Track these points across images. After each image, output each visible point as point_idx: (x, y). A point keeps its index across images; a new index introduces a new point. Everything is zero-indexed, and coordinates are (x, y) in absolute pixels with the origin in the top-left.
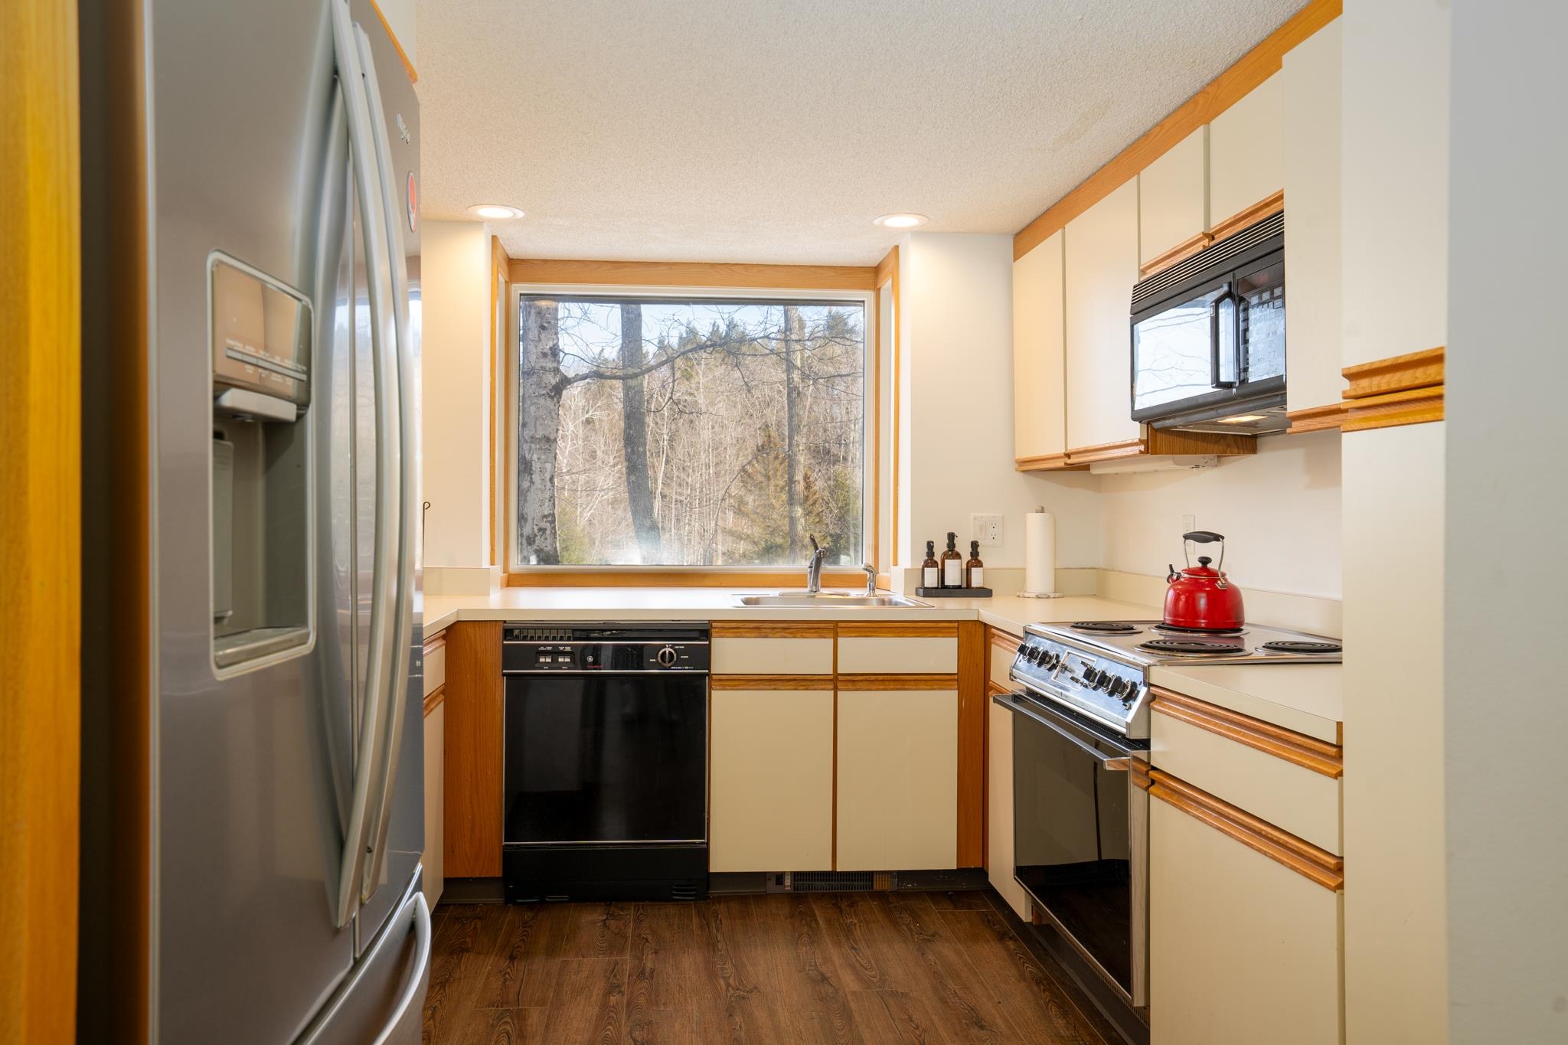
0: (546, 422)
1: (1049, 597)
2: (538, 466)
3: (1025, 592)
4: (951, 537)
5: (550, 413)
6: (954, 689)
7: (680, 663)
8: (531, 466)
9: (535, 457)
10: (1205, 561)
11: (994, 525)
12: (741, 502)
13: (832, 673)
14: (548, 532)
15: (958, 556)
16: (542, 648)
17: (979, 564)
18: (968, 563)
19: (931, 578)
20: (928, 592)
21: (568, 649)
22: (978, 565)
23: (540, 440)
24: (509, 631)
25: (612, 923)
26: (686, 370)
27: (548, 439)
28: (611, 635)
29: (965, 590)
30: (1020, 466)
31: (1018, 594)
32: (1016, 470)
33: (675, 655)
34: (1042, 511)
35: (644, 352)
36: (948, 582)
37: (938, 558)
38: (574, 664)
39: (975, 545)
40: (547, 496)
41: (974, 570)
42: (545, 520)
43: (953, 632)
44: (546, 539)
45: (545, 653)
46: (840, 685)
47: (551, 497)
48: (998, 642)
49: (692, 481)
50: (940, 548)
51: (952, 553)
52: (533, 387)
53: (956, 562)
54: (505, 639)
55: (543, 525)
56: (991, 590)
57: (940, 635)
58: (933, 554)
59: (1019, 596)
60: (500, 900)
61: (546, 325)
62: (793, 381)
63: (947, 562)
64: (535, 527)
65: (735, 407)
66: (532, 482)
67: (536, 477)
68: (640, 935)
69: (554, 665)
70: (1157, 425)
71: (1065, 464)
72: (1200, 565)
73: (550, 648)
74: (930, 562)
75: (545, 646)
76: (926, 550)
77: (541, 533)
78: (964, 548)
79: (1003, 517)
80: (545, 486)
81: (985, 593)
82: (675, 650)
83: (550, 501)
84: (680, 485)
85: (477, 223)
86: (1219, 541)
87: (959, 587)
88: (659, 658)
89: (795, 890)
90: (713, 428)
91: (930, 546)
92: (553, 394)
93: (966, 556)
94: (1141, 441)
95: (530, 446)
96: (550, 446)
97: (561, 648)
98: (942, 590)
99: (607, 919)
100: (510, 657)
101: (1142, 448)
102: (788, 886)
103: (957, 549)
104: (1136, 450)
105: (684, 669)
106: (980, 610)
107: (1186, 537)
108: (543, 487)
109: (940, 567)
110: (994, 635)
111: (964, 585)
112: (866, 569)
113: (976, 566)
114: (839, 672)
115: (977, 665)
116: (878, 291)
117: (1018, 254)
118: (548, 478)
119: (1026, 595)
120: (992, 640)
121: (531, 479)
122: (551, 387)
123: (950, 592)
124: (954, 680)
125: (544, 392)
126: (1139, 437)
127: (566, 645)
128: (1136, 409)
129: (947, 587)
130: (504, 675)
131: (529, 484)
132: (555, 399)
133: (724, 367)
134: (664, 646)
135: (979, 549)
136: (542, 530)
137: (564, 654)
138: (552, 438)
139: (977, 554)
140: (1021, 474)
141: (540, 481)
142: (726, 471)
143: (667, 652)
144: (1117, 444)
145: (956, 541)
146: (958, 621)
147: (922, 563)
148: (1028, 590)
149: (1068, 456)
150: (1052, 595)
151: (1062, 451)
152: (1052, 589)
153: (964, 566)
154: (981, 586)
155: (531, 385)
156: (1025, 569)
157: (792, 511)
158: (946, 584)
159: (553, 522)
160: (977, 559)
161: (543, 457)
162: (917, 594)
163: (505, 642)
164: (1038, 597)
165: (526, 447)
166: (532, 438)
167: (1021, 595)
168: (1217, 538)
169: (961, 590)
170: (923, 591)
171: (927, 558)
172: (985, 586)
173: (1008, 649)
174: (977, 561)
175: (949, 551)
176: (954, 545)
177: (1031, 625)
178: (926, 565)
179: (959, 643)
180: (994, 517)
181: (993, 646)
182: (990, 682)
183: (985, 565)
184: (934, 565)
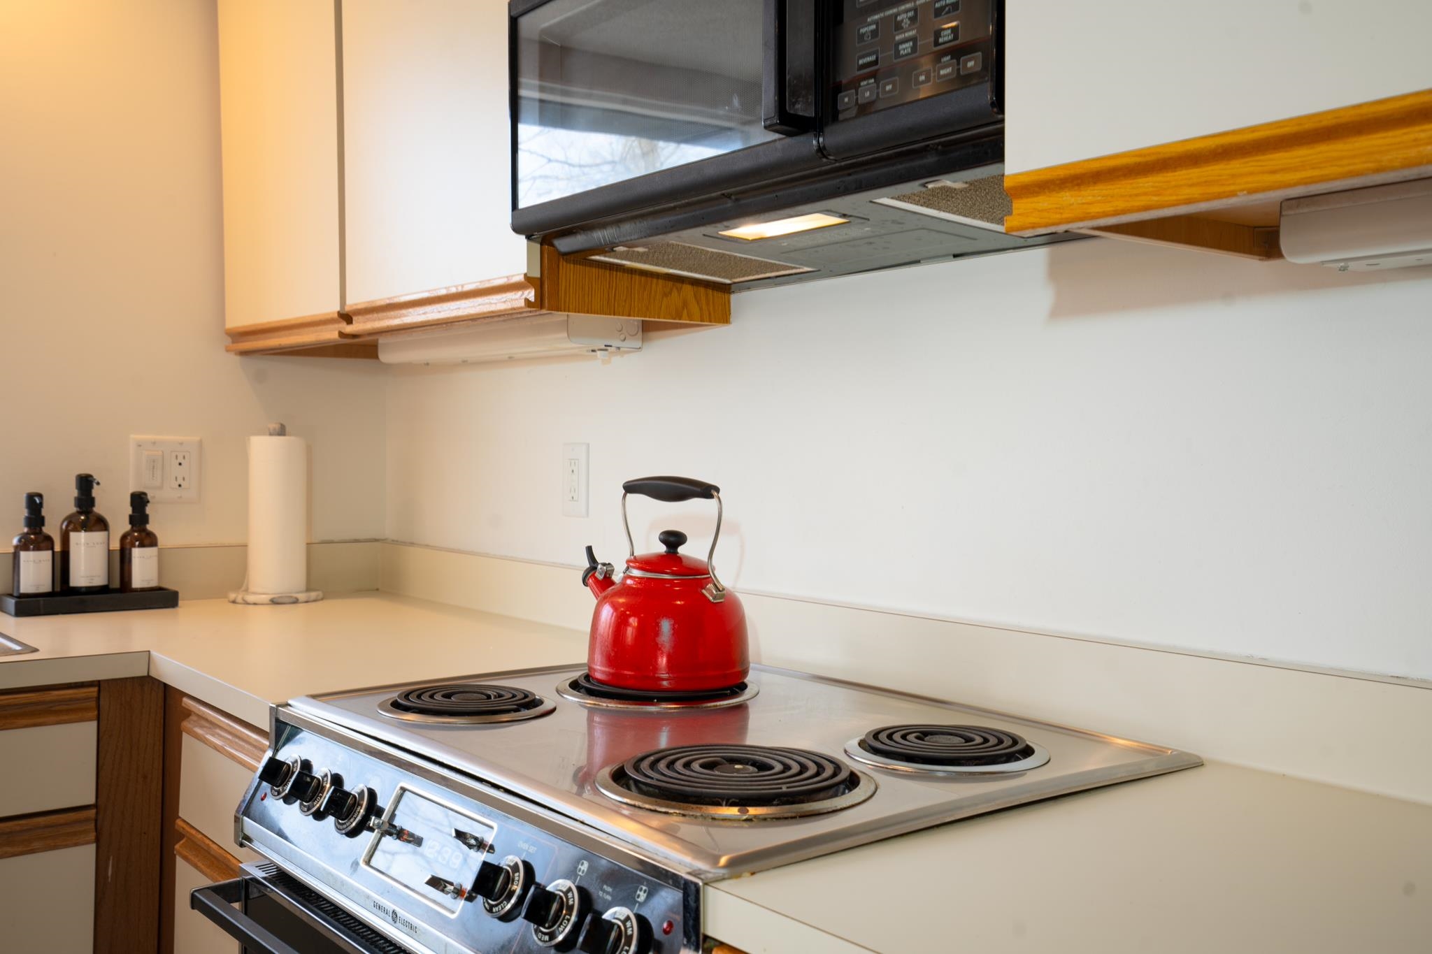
1: (296, 601)
3: (248, 591)
4: (86, 483)
6: (87, 844)
10: (673, 539)
11: (180, 460)
15: (101, 524)
17: (148, 540)
18: (124, 538)
19: (36, 574)
20: (29, 606)
22: (147, 542)
29: (116, 594)
30: (233, 342)
31: (232, 596)
34: (282, 432)
36: (76, 580)
37: (52, 528)
39: (139, 501)
41: (137, 553)
43: (86, 709)
48: (199, 731)
50: (60, 505)
51: (86, 512)
53: (98, 536)
56: (176, 593)
57: (53, 718)
58: (41, 521)
59: (234, 602)
63: (73, 536)
70: (564, 244)
71: (342, 335)
72: (662, 549)
74: (35, 536)
76: (25, 513)
78: (116, 511)
79: (200, 443)
81: (161, 598)
86: (711, 496)
87: (104, 590)
91: (35, 505)
93: (120, 524)
94: (529, 281)
98: (64, 598)
101: (530, 294)
103: (98, 509)
104: (517, 300)
106: (154, 653)
107: (631, 488)
109: (58, 548)
110: (188, 713)
111: (116, 584)
113: (142, 545)
115: (145, 777)
119: (251, 598)
120: (185, 724)
123: (81, 603)
124: (87, 820)
126: (523, 269)
128: (522, 204)
129: (77, 591)
135: (149, 509)
139: (145, 520)
140: (238, 358)
144: (468, 288)
145: (96, 492)
146: (98, 684)
147: (15, 541)
148: (252, 589)
149: (347, 317)
150: (302, 597)
151: (333, 308)
152: (303, 586)
153: (116, 545)
154: (154, 584)
156: (246, 546)
158: (72, 584)
160: (145, 530)
162: (7, 609)
164: (274, 602)
167: (239, 600)
168: (706, 491)
169: (108, 596)
170: (17, 604)
171: (26, 530)
172: (164, 585)
173: (227, 751)
174: (144, 534)
175: (80, 513)
176: (91, 502)
177: (290, 705)
178: (25, 545)
179: (101, 735)
180: (181, 444)
181: (186, 739)
182: (179, 822)
183: (161, 541)
184: (42, 545)
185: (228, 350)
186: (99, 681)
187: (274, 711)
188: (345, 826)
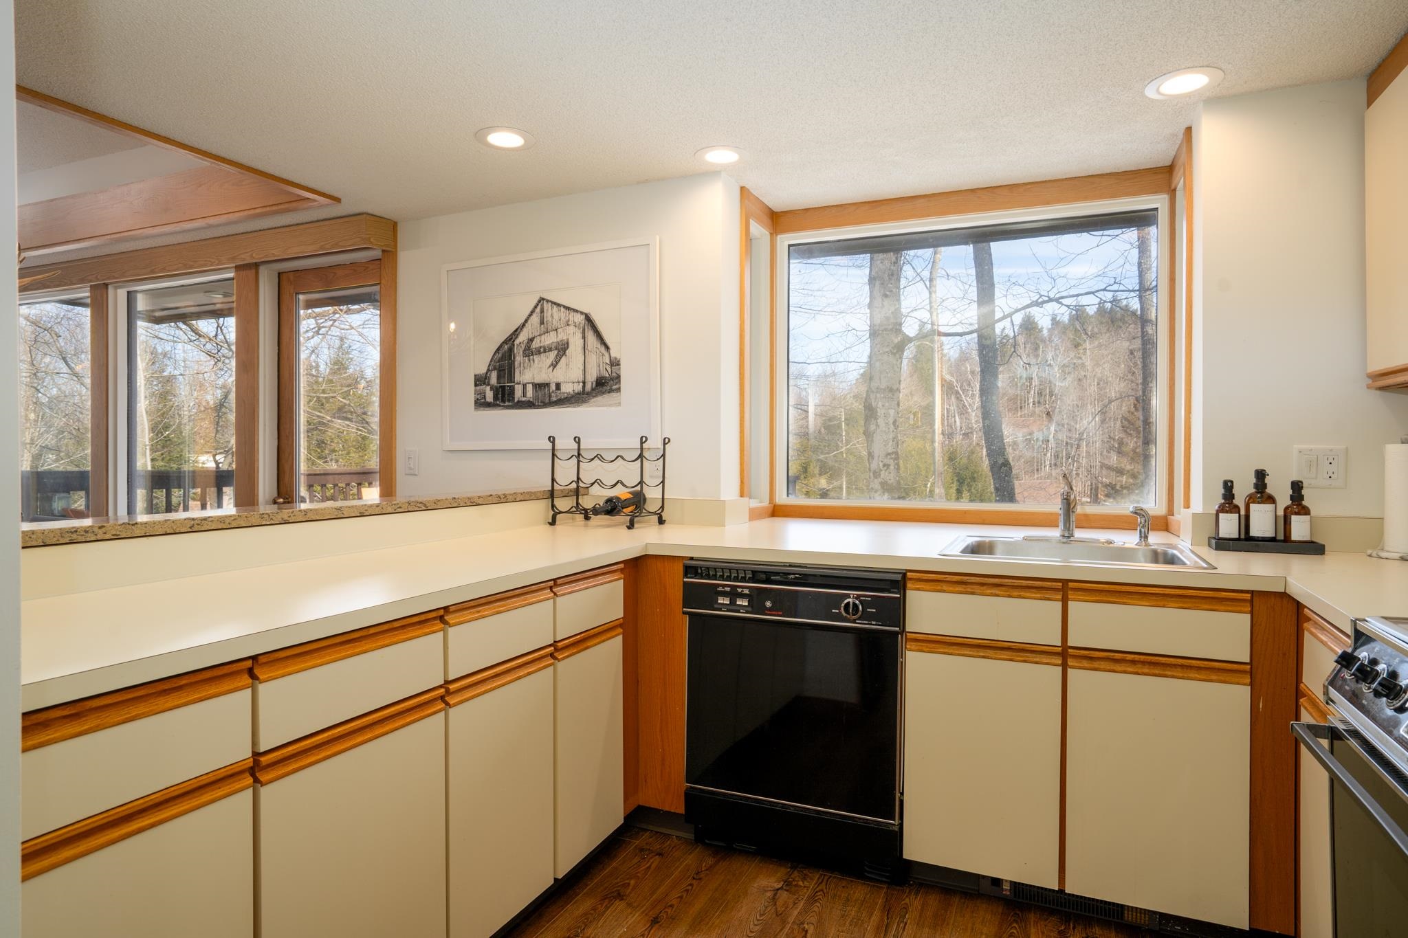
0: (889, 375)
2: (883, 411)
3: (1382, 550)
4: (1261, 475)
5: (893, 367)
6: (1245, 684)
7: (865, 616)
8: (877, 412)
9: (880, 404)
11: (1331, 460)
12: (1121, 443)
13: (1060, 645)
14: (892, 467)
15: (1271, 500)
16: (720, 589)
17: (1305, 511)
18: (1286, 508)
19: (1229, 526)
20: (1222, 544)
21: (746, 591)
22: (1303, 511)
23: (884, 390)
24: (692, 568)
25: (784, 895)
26: (1075, 339)
27: (891, 390)
28: (794, 579)
29: (1281, 543)
30: (1373, 380)
31: (1369, 552)
32: (1369, 387)
33: (860, 607)
35: (1039, 328)
36: (1254, 532)
37: (1239, 501)
38: (752, 607)
39: (1297, 487)
40: (891, 437)
41: (1295, 518)
42: (889, 457)
43: (1245, 606)
44: (890, 473)
45: (724, 594)
46: (1070, 662)
47: (894, 438)
48: (1313, 630)
49: (1080, 427)
50: (1244, 488)
51: (1261, 492)
52: (878, 346)
53: (1269, 507)
54: (686, 575)
55: (887, 461)
56: (1324, 546)
58: (1233, 497)
59: (1370, 556)
60: (692, 836)
61: (888, 293)
62: (1147, 333)
63: (1252, 506)
64: (880, 463)
65: (1119, 366)
66: (877, 426)
67: (881, 421)
68: (803, 923)
69: (731, 607)
73: (728, 589)
74: (1228, 502)
75: (724, 586)
76: (1222, 491)
77: (885, 468)
78: (1280, 489)
79: (1347, 450)
80: (889, 429)
81: (1313, 548)
82: (860, 601)
83: (893, 441)
84: (1070, 430)
85: (712, 173)
87: (1273, 539)
88: (842, 609)
89: (1015, 897)
90: (1098, 384)
91: (1228, 487)
92: (895, 351)
93: (1284, 500)
95: (876, 396)
96: (893, 395)
97: (740, 590)
98: (1246, 542)
99: (781, 888)
100: (692, 596)
102: (1006, 890)
103: (1269, 490)
105: (871, 624)
106: (1292, 580)
108: (887, 430)
109: (1243, 512)
110: (1309, 619)
111: (1281, 536)
112: (1136, 513)
113: (1299, 514)
114: (1069, 644)
115: (1284, 654)
116: (1172, 193)
117: (1372, 96)
118: (891, 422)
119: (1384, 554)
120: (1306, 625)
121: (877, 422)
122: (893, 346)
123: (1257, 545)
124: (1244, 672)
125: (887, 350)
127: (746, 587)
129: (1253, 539)
130: (684, 613)
131: (875, 427)
132: (897, 355)
133: (1108, 335)
134: (848, 596)
135: (1304, 492)
136: (887, 466)
137: (742, 596)
138: (895, 387)
139: (1302, 498)
140: (1378, 392)
141: (884, 425)
142: (1110, 418)
143: (851, 604)
145: (1267, 480)
147: (1217, 507)
148: (1386, 548)
153: (1281, 513)
154: (1307, 538)
155: (876, 344)
156: (1383, 519)
157: (1147, 450)
158: (1251, 535)
159: (897, 458)
160: (1301, 504)
161: (887, 404)
162: (1210, 545)
163: (685, 580)
164: (1403, 559)
165: (872, 396)
166: (877, 388)
167: (1374, 554)
169: (1276, 543)
170: (1216, 543)
171: (1223, 501)
172: (1314, 540)
173: (1329, 645)
174: (1300, 507)
175: (1258, 493)
176: (1265, 486)
177: (1367, 621)
178: (1222, 509)
179: (1254, 622)
180: (1331, 450)
181: (1306, 635)
182: (1302, 685)
183: (1312, 513)
184: (1234, 510)
185: (1368, 387)
186: (1253, 591)
187: (1354, 622)
188: (1392, 704)
